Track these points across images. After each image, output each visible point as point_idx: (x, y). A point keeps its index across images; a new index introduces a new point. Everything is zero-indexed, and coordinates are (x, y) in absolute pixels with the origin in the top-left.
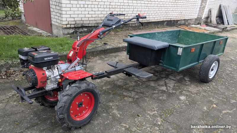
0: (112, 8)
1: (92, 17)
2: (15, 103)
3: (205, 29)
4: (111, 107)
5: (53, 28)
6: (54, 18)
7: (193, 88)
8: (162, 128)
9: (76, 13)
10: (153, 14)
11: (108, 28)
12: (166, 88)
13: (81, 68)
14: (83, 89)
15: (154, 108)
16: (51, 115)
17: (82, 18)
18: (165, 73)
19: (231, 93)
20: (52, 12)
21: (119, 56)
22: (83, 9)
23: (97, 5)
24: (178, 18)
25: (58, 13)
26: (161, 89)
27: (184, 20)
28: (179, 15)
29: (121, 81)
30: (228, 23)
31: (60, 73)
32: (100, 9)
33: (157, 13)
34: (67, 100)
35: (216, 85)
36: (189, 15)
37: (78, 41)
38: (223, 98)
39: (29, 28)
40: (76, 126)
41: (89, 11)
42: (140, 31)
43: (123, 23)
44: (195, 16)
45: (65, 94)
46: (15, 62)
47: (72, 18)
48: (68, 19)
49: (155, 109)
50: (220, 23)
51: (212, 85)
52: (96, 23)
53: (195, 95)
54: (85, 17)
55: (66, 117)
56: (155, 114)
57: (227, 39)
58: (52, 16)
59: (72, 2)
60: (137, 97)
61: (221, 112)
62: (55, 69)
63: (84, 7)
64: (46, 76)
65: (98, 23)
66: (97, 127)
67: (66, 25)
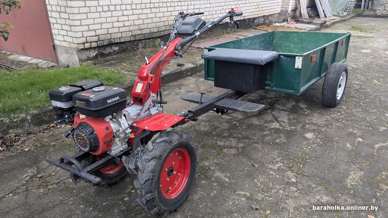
0: (155, 7)
1: (124, 26)
2: (42, 191)
3: (296, 28)
4: (210, 168)
5: (59, 52)
6: (59, 34)
7: (318, 118)
8: (300, 187)
9: (97, 21)
10: (218, 12)
11: (189, 38)
12: (278, 124)
13: (158, 110)
14: (175, 144)
15: (275, 159)
16: (114, 198)
17: (108, 29)
18: (266, 101)
19: (374, 117)
20: (54, 24)
21: (184, 85)
22: (109, 14)
23: (131, 5)
24: (255, 14)
25: (65, 24)
26: (272, 127)
27: (264, 16)
28: (255, 10)
29: (204, 125)
30: (325, 14)
31: (130, 123)
32: (136, 12)
33: (223, 9)
34: (155, 167)
35: (348, 108)
36: (269, 8)
37: (146, 64)
38: (366, 126)
39: (12, 57)
40: (170, 208)
41: (118, 17)
42: (203, 40)
43: (211, 26)
44: (278, 9)
45: (150, 158)
46: (15, 118)
47: (92, 30)
48: (85, 34)
49: (277, 159)
50: (313, 15)
51: (343, 109)
52: (132, 36)
53: (325, 128)
54: (113, 27)
55: (157, 196)
56: (281, 166)
57: (349, 37)
58: (53, 31)
59: (88, 3)
60: (241, 145)
61: (373, 148)
62: (121, 117)
63: (109, 11)
64: (112, 131)
65: (135, 35)
66: (201, 205)
67: (84, 44)
